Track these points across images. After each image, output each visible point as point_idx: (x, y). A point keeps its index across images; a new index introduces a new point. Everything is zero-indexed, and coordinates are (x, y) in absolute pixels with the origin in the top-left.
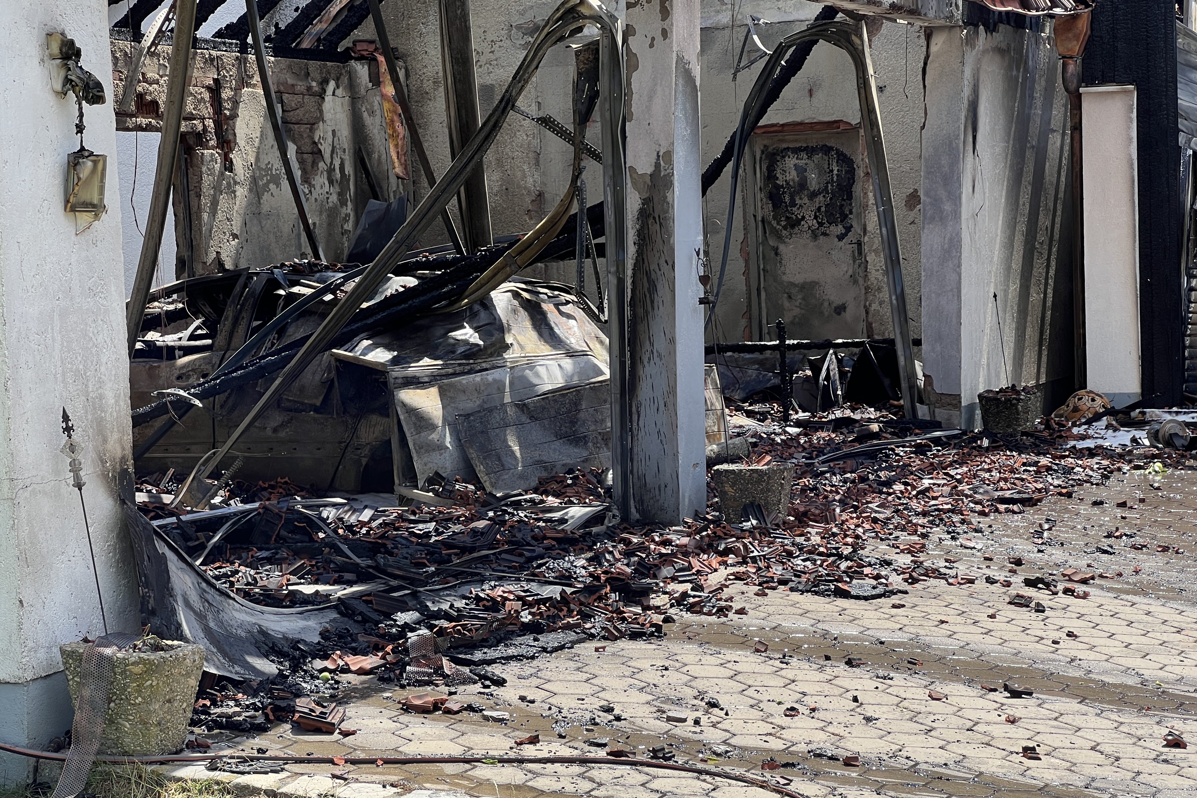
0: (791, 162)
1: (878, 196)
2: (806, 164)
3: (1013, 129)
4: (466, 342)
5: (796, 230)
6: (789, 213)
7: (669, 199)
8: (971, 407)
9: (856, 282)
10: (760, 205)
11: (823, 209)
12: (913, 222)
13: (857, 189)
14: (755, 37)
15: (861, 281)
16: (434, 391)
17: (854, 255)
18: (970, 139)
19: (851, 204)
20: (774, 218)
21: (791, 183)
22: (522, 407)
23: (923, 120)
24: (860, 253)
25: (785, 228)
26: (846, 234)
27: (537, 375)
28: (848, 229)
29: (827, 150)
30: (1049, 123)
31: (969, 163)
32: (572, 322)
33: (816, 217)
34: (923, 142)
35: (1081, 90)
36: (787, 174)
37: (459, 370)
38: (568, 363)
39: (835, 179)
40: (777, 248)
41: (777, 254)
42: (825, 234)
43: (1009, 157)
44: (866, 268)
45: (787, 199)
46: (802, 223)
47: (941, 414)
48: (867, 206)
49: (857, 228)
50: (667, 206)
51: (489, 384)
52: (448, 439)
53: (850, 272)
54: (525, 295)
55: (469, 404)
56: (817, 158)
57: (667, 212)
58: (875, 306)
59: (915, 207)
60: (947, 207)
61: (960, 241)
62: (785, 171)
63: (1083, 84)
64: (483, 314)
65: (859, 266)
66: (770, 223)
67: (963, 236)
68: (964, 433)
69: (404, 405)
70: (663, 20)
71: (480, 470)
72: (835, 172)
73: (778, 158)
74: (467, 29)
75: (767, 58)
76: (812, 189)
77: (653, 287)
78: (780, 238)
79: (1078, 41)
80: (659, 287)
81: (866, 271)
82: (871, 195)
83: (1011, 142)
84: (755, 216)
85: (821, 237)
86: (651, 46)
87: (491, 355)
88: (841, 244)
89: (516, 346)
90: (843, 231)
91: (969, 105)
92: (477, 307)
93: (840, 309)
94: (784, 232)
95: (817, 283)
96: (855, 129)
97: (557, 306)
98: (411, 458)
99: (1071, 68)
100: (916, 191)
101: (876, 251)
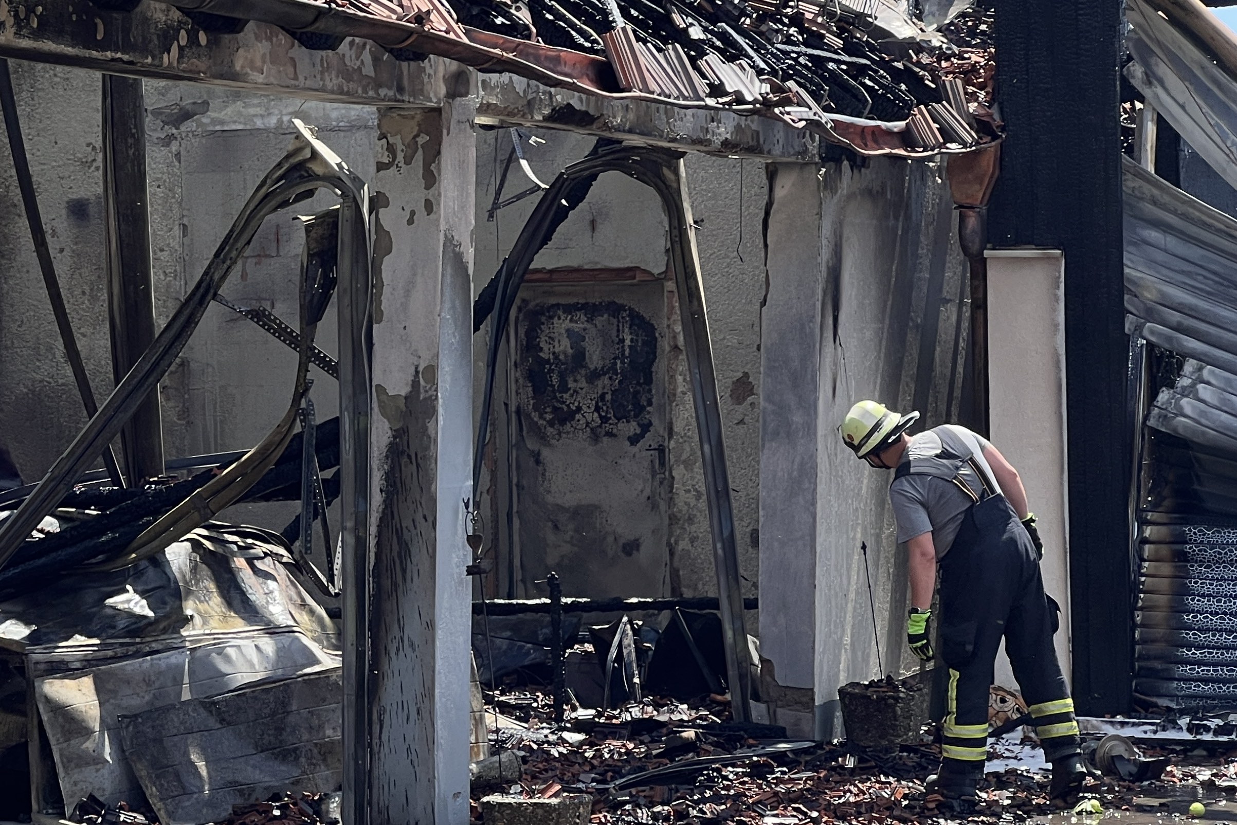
0: (562, 324)
1: (699, 397)
2: (585, 329)
3: (889, 303)
4: (131, 614)
5: (568, 427)
6: (558, 401)
7: (431, 431)
8: (828, 706)
9: (655, 507)
10: (514, 387)
11: (608, 397)
12: (741, 422)
13: (660, 368)
14: (524, 163)
15: (663, 506)
16: (87, 683)
17: (653, 467)
18: (830, 321)
19: (650, 391)
20: (535, 408)
21: (562, 357)
22: (208, 705)
23: (764, 293)
24: (662, 464)
25: (551, 423)
26: (642, 436)
27: (228, 659)
28: (646, 427)
29: (615, 309)
30: (940, 290)
31: (829, 355)
32: (271, 584)
33: (597, 409)
34: (764, 324)
35: (986, 253)
36: (556, 344)
37: (120, 651)
38: (268, 645)
39: (627, 353)
40: (539, 454)
41: (538, 462)
42: (610, 434)
43: (884, 343)
44: (672, 487)
45: (555, 380)
46: (578, 416)
47: (785, 717)
48: (675, 395)
49: (658, 426)
50: (428, 441)
51: (160, 673)
52: (107, 750)
53: (648, 492)
54: (208, 544)
55: (135, 701)
56: (600, 320)
57: (427, 448)
58: (684, 545)
59: (744, 399)
60: (797, 418)
61: (815, 467)
62: (553, 339)
63: (989, 246)
64: (151, 572)
65: (661, 483)
66: (528, 416)
67: (819, 460)
68: (819, 746)
69: (48, 700)
70: (427, 187)
71: (152, 792)
72: (628, 342)
73: (543, 319)
74: (142, 175)
75: (541, 194)
76: (592, 367)
77: (405, 552)
78: (543, 438)
79: (981, 184)
80: (414, 551)
81: (671, 491)
82: (680, 379)
83: (887, 321)
84: (506, 405)
85: (605, 439)
86: (410, 222)
87: (164, 631)
88: (635, 449)
89: (197, 620)
90: (638, 431)
91: (829, 274)
92: (144, 564)
93: (631, 548)
94: (550, 430)
95: (596, 507)
96: (659, 280)
97: (250, 561)
98: (55, 776)
99: (972, 221)
100: (746, 375)
101: (688, 464)
